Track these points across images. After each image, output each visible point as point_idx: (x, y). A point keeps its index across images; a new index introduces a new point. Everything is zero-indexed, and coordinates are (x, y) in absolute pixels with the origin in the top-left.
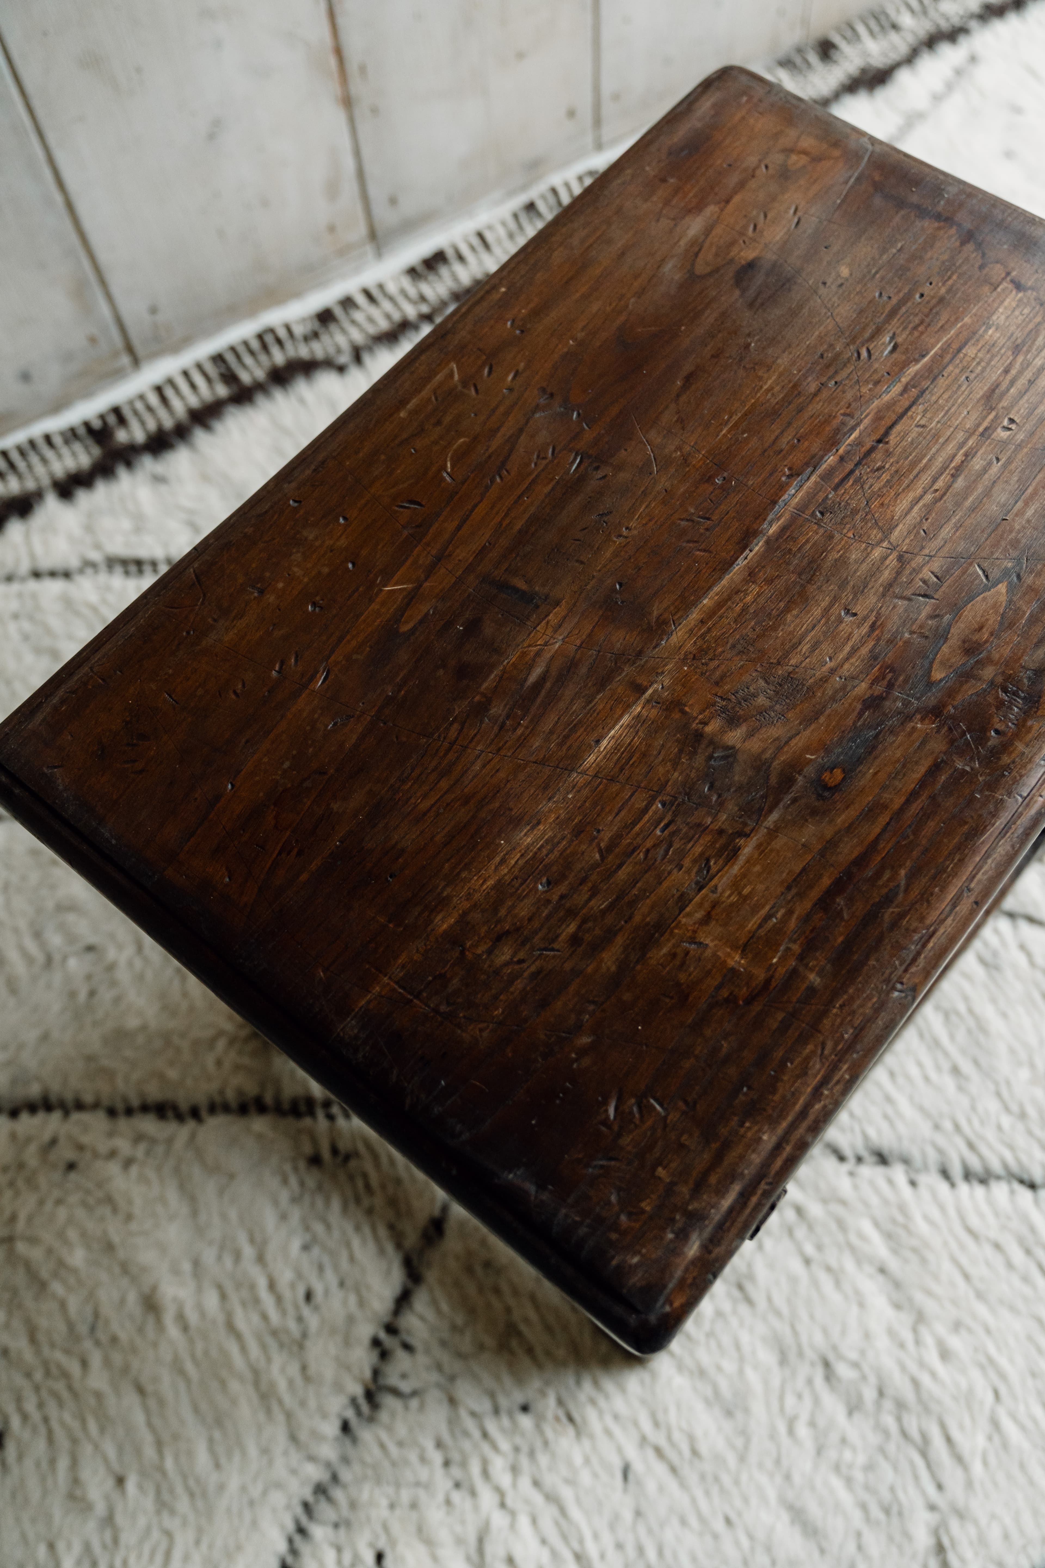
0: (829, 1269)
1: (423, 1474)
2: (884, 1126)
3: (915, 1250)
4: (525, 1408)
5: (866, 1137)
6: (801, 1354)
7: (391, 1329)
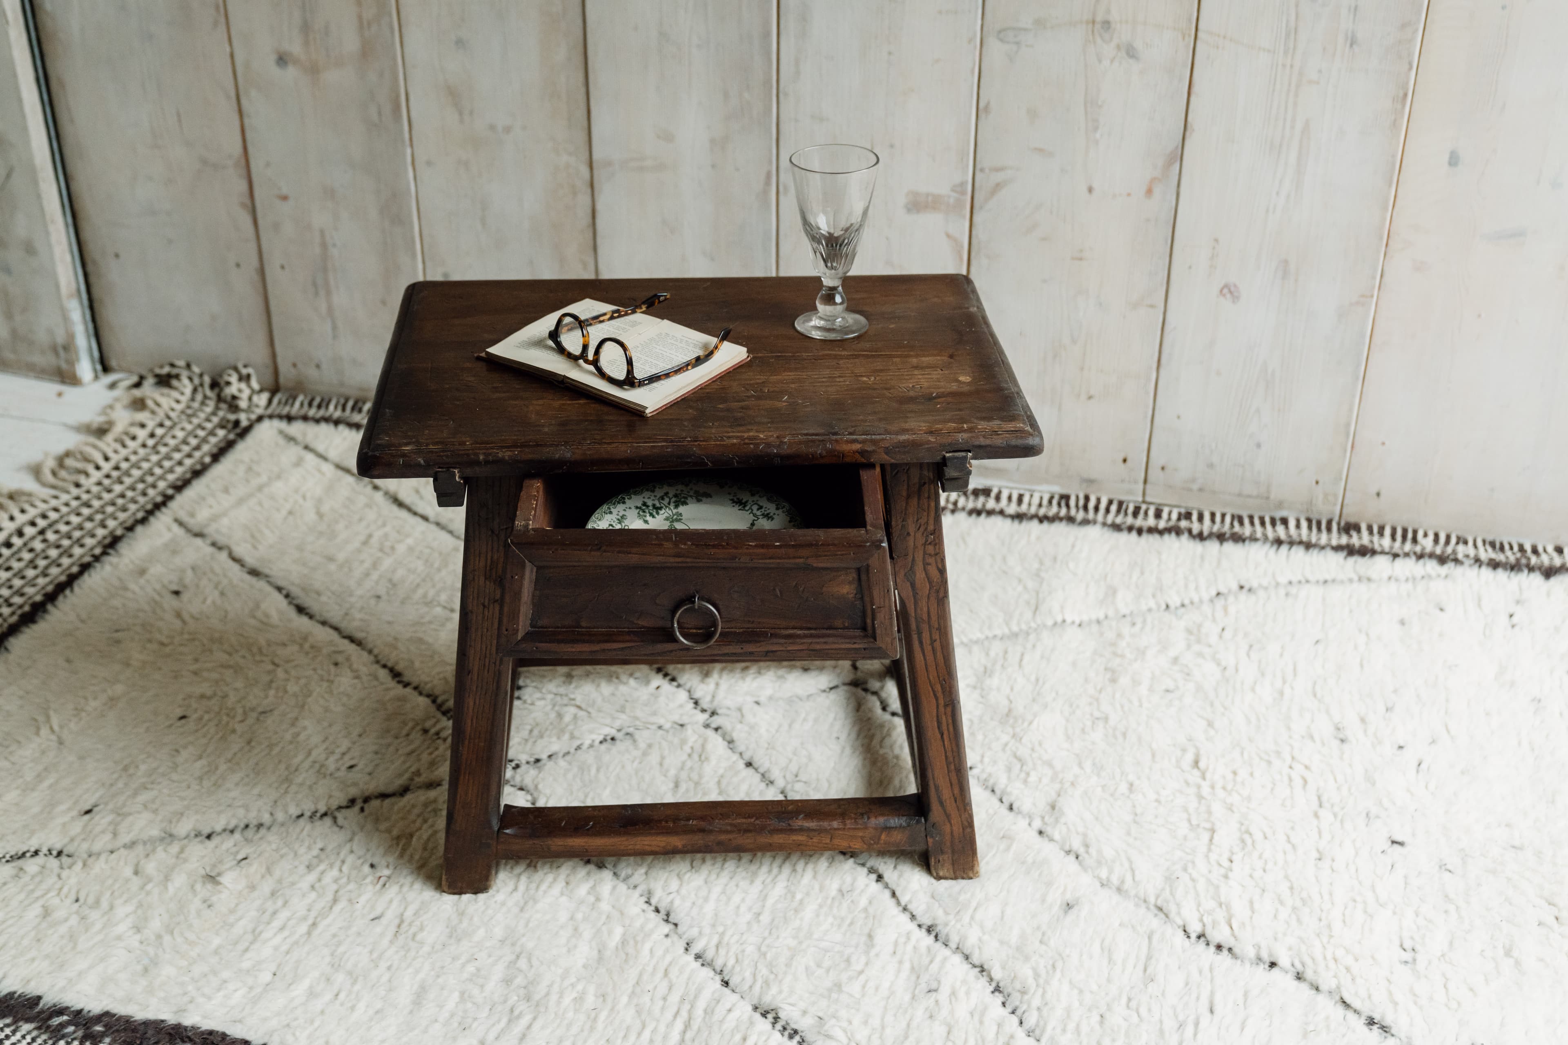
0: (576, 929)
1: (302, 850)
2: (688, 904)
3: (627, 954)
4: (372, 866)
5: (672, 902)
6: (513, 945)
7: (366, 800)
